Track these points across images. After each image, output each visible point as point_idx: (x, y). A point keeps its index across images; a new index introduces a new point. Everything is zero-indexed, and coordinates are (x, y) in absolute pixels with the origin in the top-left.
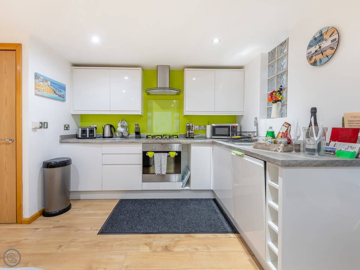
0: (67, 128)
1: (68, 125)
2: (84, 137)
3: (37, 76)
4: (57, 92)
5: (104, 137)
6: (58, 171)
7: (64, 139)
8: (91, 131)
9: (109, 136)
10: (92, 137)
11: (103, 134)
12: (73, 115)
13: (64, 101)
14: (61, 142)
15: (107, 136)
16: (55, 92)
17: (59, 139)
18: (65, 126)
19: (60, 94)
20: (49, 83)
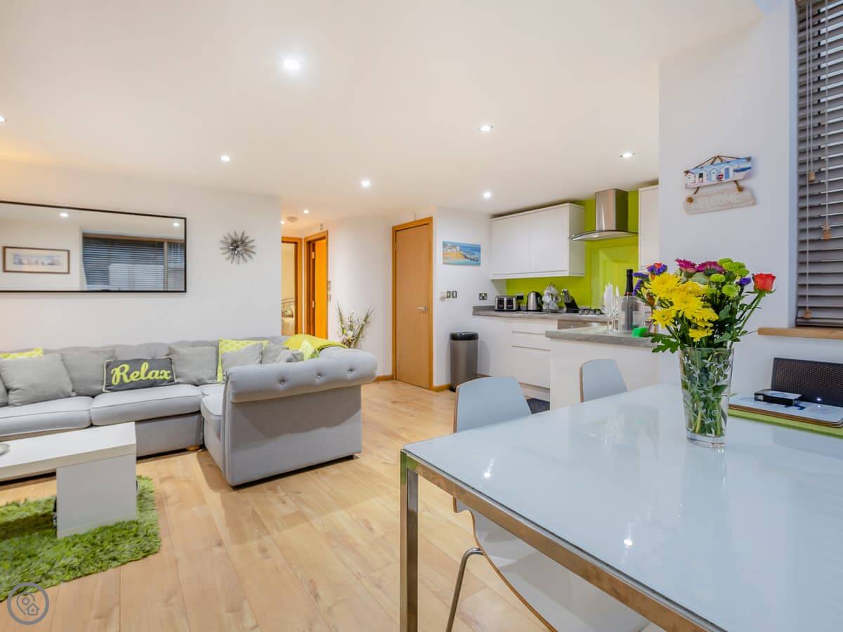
0: (483, 297)
1: (486, 294)
2: (501, 309)
3: (445, 245)
4: (469, 256)
5: (528, 311)
6: (462, 345)
7: (478, 311)
8: (510, 302)
9: (535, 309)
10: (510, 310)
11: (527, 307)
12: (493, 281)
13: (479, 264)
14: (474, 314)
15: (531, 309)
16: (466, 257)
17: (472, 310)
18: (480, 295)
19: (472, 257)
20: (458, 248)
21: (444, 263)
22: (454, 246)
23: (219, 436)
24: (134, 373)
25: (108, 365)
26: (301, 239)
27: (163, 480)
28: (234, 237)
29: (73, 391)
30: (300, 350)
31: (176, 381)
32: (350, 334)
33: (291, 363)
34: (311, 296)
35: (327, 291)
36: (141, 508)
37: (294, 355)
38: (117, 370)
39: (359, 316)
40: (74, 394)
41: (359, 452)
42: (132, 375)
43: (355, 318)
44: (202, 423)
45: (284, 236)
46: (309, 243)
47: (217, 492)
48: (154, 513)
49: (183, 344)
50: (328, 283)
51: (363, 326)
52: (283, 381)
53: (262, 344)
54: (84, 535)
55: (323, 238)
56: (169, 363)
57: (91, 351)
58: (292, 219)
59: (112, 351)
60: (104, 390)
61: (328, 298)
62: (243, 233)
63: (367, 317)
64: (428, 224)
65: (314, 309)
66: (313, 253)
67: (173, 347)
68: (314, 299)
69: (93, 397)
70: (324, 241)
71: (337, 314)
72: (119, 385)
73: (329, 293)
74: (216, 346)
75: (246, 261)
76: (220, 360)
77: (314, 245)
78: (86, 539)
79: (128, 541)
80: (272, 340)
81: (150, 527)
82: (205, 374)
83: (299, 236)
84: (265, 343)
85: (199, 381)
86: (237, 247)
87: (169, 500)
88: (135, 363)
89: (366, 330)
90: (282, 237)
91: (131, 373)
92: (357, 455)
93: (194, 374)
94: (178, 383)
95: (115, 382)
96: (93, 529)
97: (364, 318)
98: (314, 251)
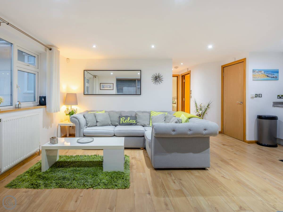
0: (280, 97)
1: (282, 96)
3: (254, 71)
4: (270, 76)
7: (276, 104)
14: (274, 106)
16: (268, 76)
17: (272, 104)
18: (278, 96)
19: (273, 76)
20: (263, 72)
21: (253, 80)
22: (260, 71)
23: (150, 147)
24: (126, 120)
25: (119, 117)
26: (179, 75)
27: (133, 158)
28: (156, 75)
29: (111, 124)
30: (180, 118)
31: (138, 124)
32: (200, 112)
33: (177, 124)
34: (183, 96)
35: (190, 94)
36: (126, 168)
37: (178, 120)
38: (122, 119)
39: (205, 105)
40: (111, 125)
41: (209, 168)
42: (125, 121)
43: (202, 105)
44: (145, 140)
45: (173, 74)
46: (182, 76)
47: (149, 169)
48: (129, 171)
49: (140, 112)
50: (190, 91)
51: (206, 109)
52: (174, 131)
53: (165, 114)
54: (110, 173)
55: (189, 74)
56: (135, 118)
57: (116, 112)
58: (176, 67)
59: (120, 113)
60: (118, 125)
61: (190, 97)
62: (159, 74)
63: (209, 105)
64: (243, 62)
65: (184, 101)
66: (184, 80)
67: (137, 113)
68: (184, 98)
69: (116, 126)
70: (189, 75)
71: (194, 104)
72: (122, 124)
73: (191, 95)
74: (150, 113)
75: (160, 84)
76: (151, 118)
77: (184, 77)
78: (110, 174)
79: (121, 180)
80: (169, 113)
81: (127, 176)
82: (146, 123)
83: (179, 74)
84: (166, 113)
85: (144, 125)
86: (157, 79)
87: (134, 167)
88: (126, 117)
89: (208, 111)
90: (173, 75)
91: (125, 120)
92: (208, 168)
93: (143, 123)
94: (138, 125)
95: (121, 123)
96: (112, 171)
97: (207, 105)
98: (184, 79)
